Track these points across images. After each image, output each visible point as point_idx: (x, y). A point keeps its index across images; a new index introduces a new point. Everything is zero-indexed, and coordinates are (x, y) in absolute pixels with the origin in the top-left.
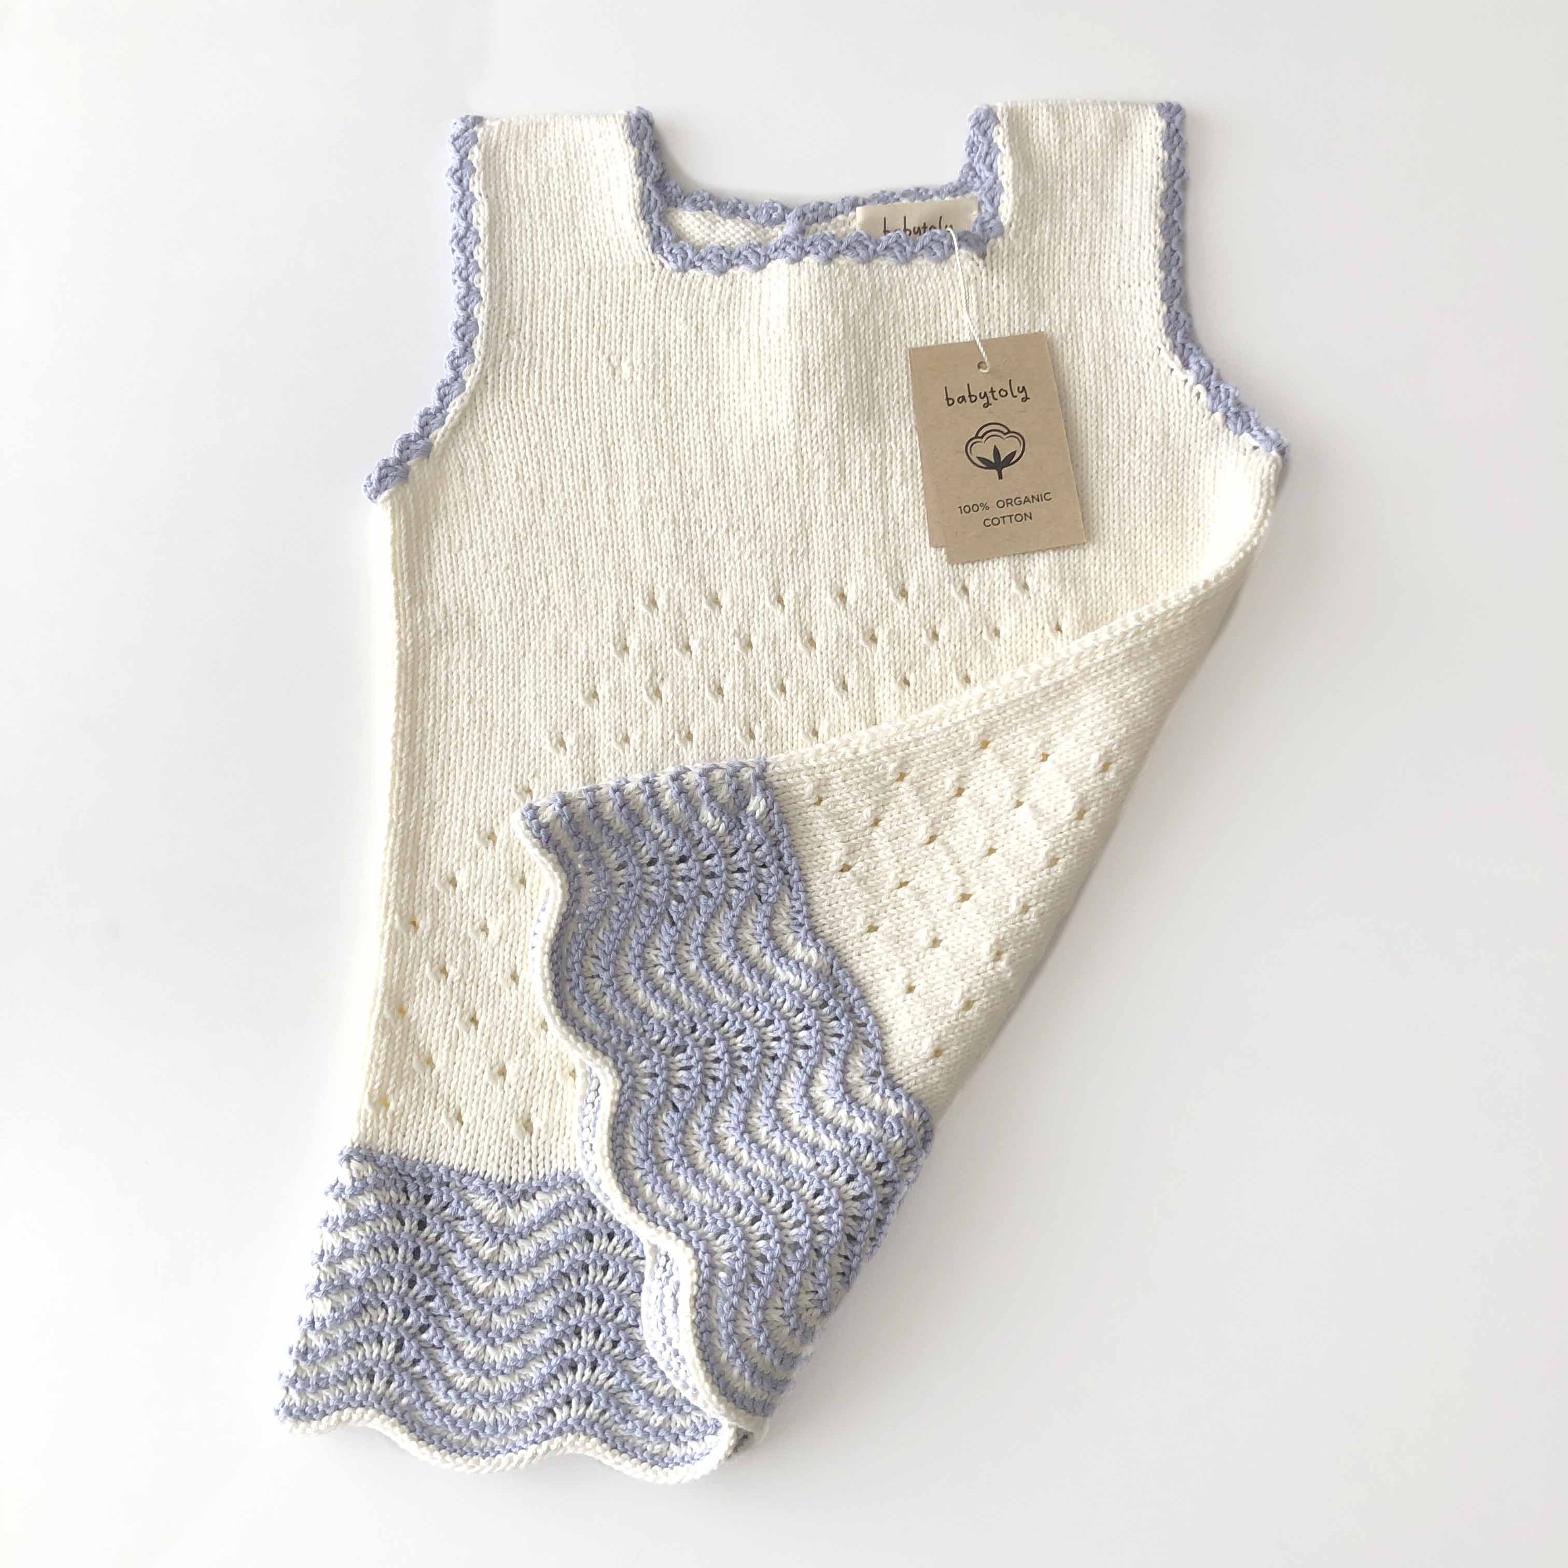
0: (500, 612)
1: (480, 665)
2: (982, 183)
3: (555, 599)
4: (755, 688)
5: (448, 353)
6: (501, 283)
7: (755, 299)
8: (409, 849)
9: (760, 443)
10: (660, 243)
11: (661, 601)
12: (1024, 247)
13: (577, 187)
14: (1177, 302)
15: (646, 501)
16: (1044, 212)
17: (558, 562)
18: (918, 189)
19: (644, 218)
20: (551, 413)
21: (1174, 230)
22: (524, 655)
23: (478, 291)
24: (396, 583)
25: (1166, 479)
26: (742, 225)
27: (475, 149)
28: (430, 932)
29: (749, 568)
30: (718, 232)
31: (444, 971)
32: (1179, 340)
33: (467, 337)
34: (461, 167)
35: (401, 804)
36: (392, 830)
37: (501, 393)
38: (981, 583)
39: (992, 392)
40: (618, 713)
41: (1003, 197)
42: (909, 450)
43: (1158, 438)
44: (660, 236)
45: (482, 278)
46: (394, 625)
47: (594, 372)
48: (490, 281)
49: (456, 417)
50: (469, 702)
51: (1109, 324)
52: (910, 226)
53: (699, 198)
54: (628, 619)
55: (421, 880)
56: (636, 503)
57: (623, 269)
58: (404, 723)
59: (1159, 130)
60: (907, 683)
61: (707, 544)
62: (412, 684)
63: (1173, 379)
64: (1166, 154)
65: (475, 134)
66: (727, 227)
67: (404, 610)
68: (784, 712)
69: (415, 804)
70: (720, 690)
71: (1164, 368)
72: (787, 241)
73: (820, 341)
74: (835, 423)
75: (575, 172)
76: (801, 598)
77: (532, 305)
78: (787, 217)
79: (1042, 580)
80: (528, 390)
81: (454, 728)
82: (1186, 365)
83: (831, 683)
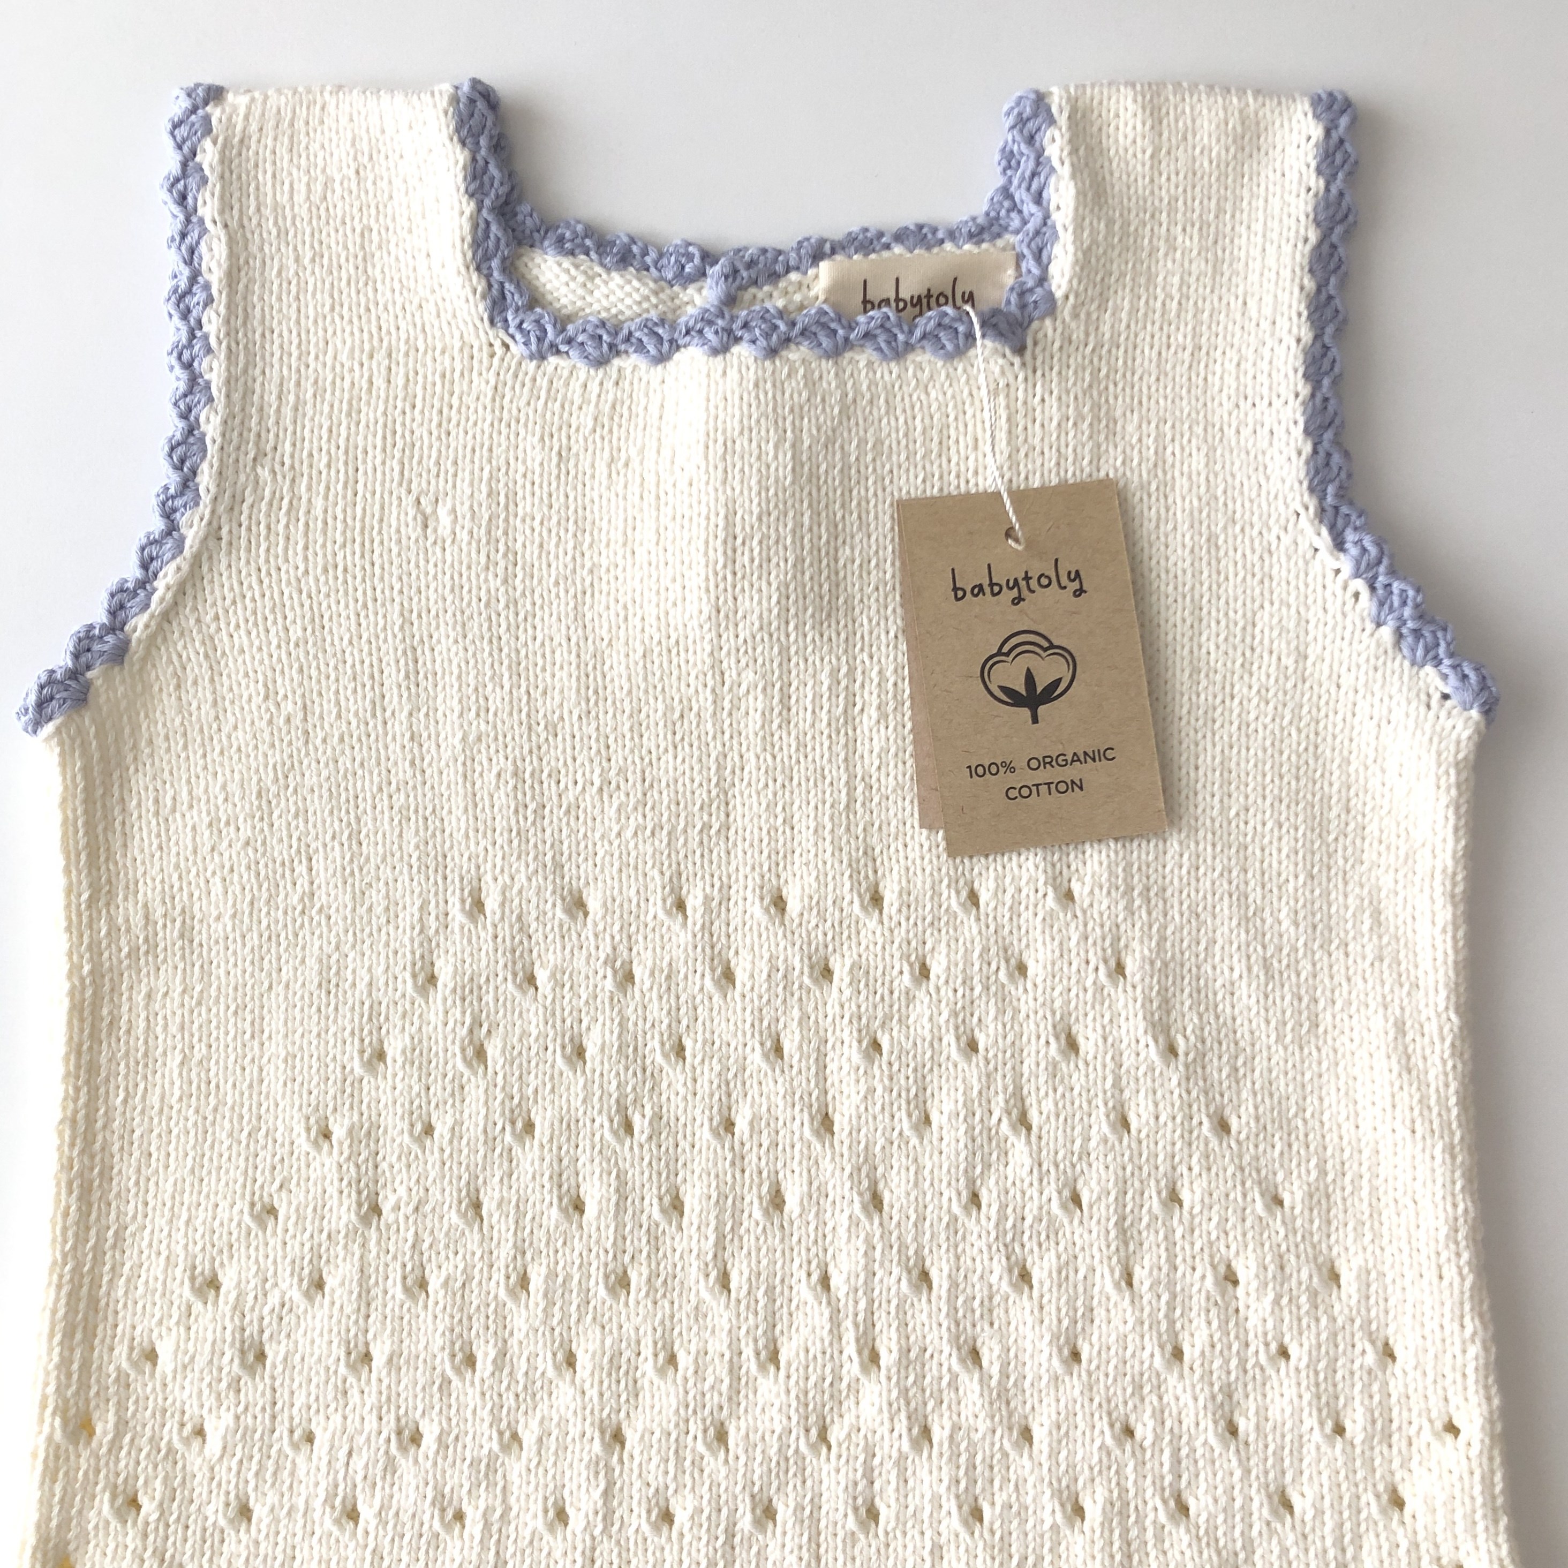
0: (234, 916)
1: (199, 1003)
2: (1025, 222)
3: (321, 898)
4: (636, 1049)
5: (158, 488)
6: (245, 371)
7: (654, 409)
8: (82, 1306)
9: (657, 650)
10: (504, 310)
11: (491, 903)
12: (1087, 334)
13: (373, 211)
14: (1328, 435)
15: (471, 738)
16: (1123, 275)
17: (328, 837)
18: (920, 227)
19: (478, 269)
20: (324, 590)
21: (1329, 313)
22: (270, 987)
23: (208, 385)
24: (67, 871)
25: (1299, 731)
26: (635, 283)
27: (207, 143)
28: (113, 1442)
29: (633, 854)
30: (597, 294)
31: (134, 1504)
32: (1330, 499)
33: (188, 464)
34: (184, 173)
35: (70, 1233)
36: (55, 1277)
37: (243, 554)
38: (1000, 889)
39: (1027, 578)
40: (416, 1089)
41: (1057, 250)
42: (891, 668)
43: (1289, 662)
44: (504, 297)
45: (215, 365)
46: (62, 942)
47: (394, 524)
48: (228, 370)
49: (169, 595)
50: (182, 1063)
51: (1218, 467)
52: (905, 294)
53: (568, 235)
54: (437, 931)
55: (101, 1357)
56: (457, 741)
57: (443, 352)
58: (76, 1100)
59: (1313, 141)
60: (876, 1046)
61: (568, 812)
62: (91, 1035)
63: (1316, 567)
64: (1322, 183)
65: (207, 119)
66: (612, 285)
67: (80, 915)
68: (682, 1091)
69: (93, 1232)
70: (580, 1052)
71: (1304, 546)
72: (706, 319)
73: (755, 489)
74: (775, 624)
75: (369, 185)
76: (714, 904)
77: (296, 409)
78: (710, 271)
79: (1097, 891)
80: (286, 549)
81: (157, 1107)
82: (1339, 545)
83: (757, 1046)
